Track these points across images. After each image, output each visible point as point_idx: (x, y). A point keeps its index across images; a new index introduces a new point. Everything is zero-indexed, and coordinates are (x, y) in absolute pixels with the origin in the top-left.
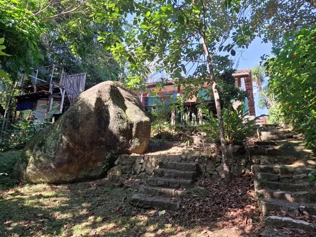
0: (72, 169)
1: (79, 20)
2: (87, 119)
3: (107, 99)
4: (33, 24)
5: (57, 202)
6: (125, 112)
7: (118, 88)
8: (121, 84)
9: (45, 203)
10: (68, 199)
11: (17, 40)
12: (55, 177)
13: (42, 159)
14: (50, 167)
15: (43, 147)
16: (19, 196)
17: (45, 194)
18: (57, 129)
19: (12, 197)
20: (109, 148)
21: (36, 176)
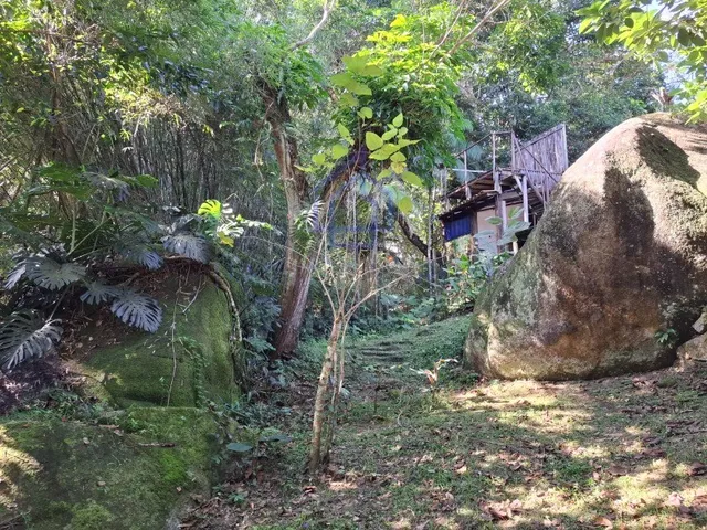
0: (582, 346)
1: (525, 11)
2: (593, 227)
3: (635, 167)
4: (441, 65)
5: (565, 419)
6: (695, 187)
7: (660, 128)
8: (666, 116)
9: (539, 420)
10: (587, 415)
12: (548, 366)
13: (510, 328)
14: (533, 345)
15: (509, 304)
16: (485, 404)
17: (535, 400)
18: (528, 264)
19: (475, 405)
21: (508, 364)
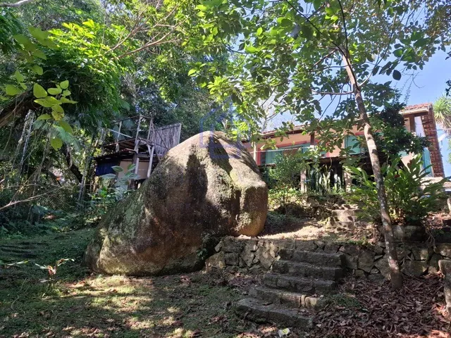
0: (157, 256)
1: (169, 53)
2: (177, 185)
3: (204, 157)
4: (111, 62)
5: (135, 302)
6: (229, 174)
7: (220, 140)
8: (223, 134)
9: (119, 304)
10: (149, 300)
11: (91, 84)
12: (137, 266)
13: (119, 240)
14: (130, 252)
15: (121, 224)
16: (87, 292)
17: (121, 290)
18: (139, 200)
19: (79, 292)
20: (207, 226)
21: (111, 264)
